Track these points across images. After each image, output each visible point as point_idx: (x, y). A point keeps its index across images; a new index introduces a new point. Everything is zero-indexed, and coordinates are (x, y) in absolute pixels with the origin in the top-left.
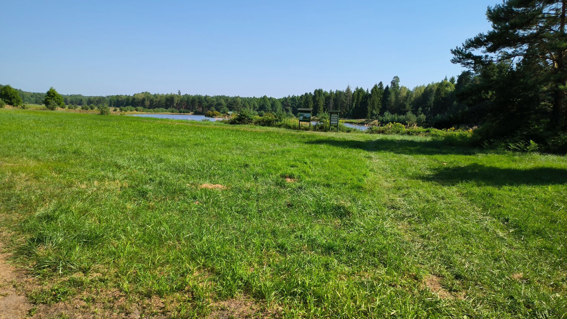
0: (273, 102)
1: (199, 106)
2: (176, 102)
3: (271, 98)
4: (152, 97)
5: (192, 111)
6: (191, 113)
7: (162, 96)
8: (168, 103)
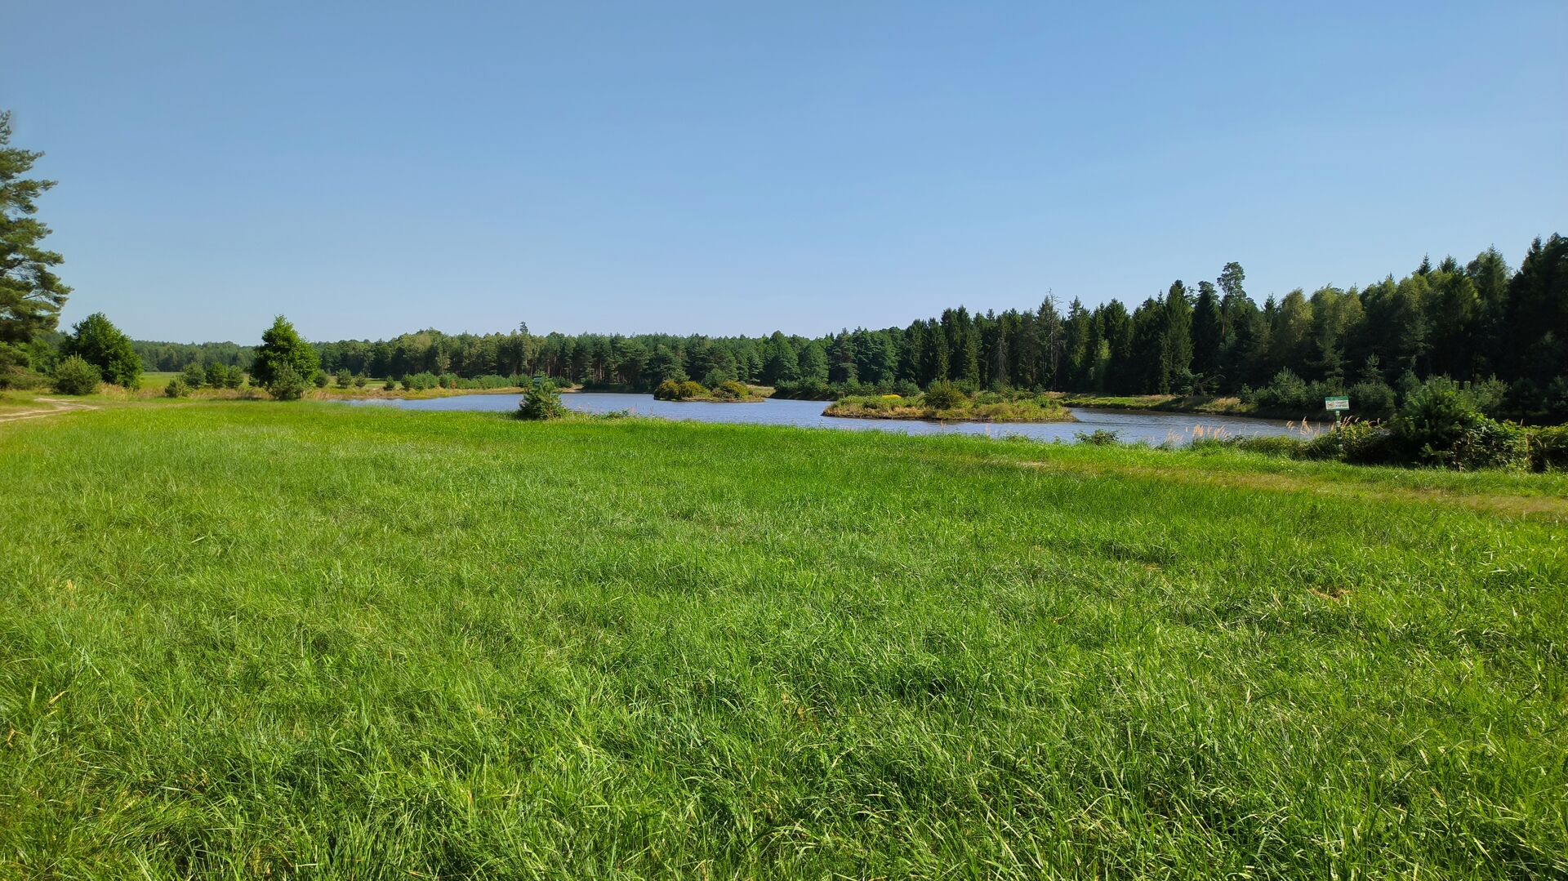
0: (804, 350)
1: (596, 366)
2: (529, 355)
3: (794, 340)
4: (456, 345)
5: (576, 380)
6: (575, 387)
7: (486, 341)
8: (506, 361)
